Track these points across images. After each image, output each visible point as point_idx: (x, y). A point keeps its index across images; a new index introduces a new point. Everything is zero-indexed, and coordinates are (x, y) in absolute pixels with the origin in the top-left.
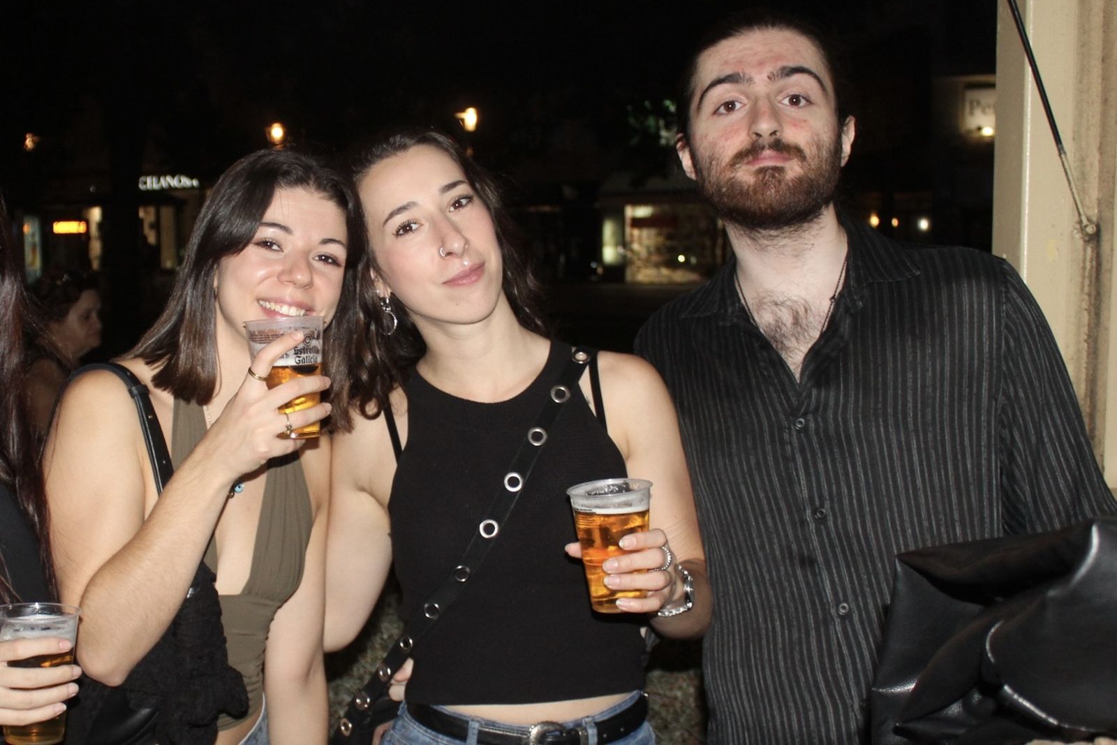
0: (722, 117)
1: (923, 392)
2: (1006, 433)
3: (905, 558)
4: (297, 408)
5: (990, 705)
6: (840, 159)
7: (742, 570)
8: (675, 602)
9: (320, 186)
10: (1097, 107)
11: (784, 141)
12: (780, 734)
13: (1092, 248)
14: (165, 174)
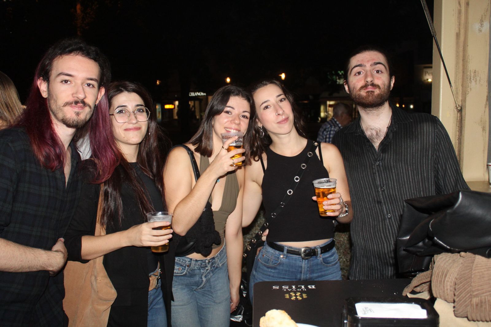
0: (357, 76)
1: (412, 154)
2: (436, 166)
3: (407, 201)
4: (236, 158)
5: (431, 243)
6: (390, 88)
7: (361, 205)
8: (343, 213)
9: (243, 96)
10: (461, 74)
11: (374, 83)
12: (371, 251)
13: (460, 113)
14: (196, 92)
